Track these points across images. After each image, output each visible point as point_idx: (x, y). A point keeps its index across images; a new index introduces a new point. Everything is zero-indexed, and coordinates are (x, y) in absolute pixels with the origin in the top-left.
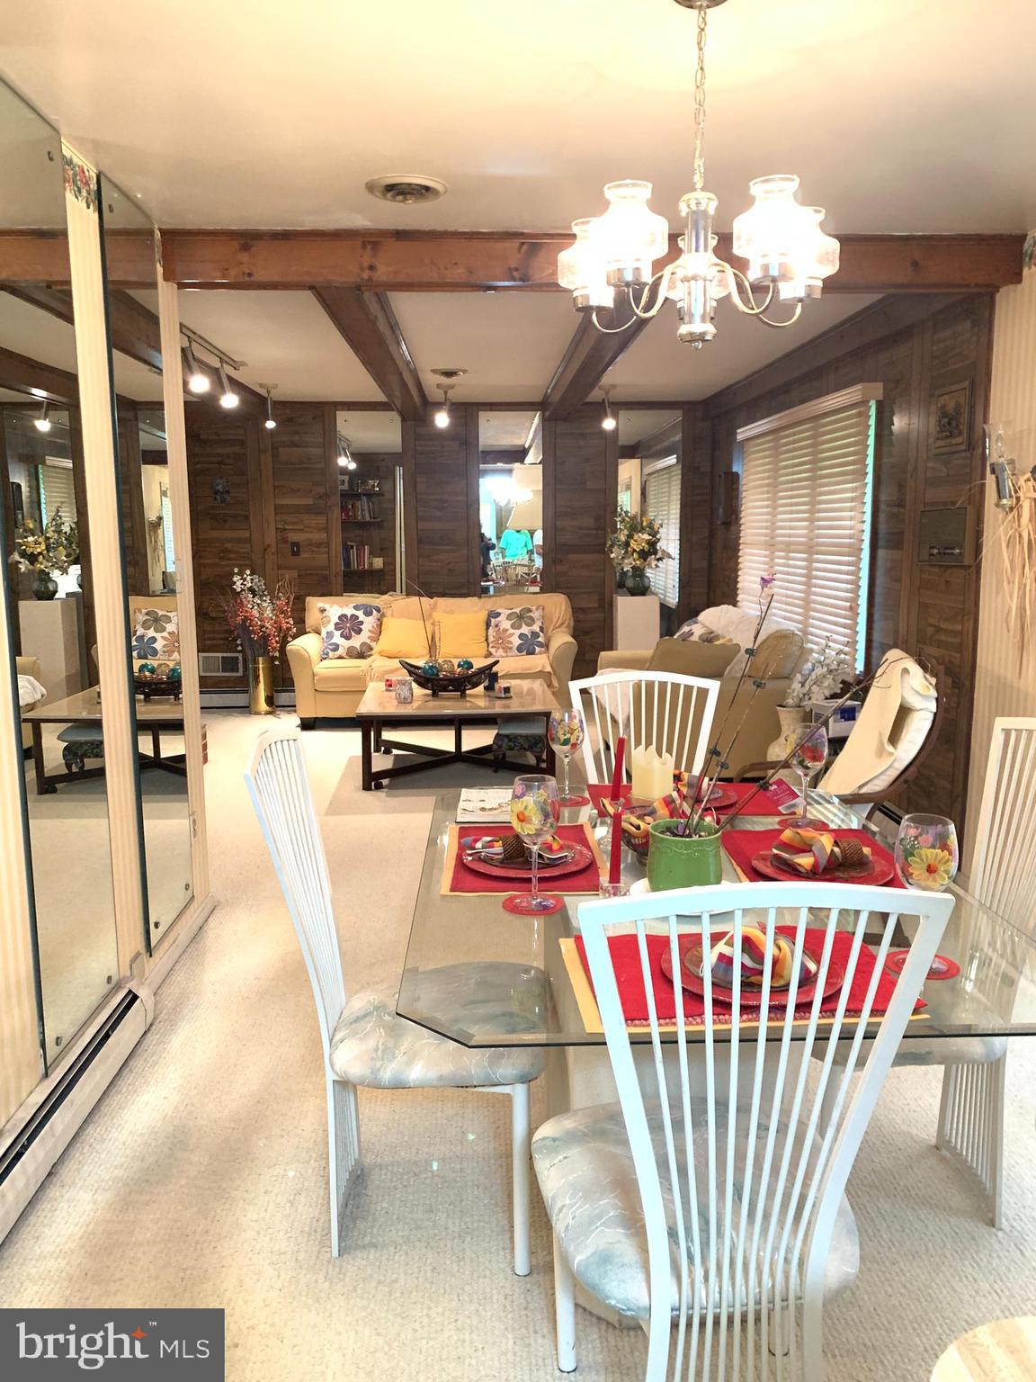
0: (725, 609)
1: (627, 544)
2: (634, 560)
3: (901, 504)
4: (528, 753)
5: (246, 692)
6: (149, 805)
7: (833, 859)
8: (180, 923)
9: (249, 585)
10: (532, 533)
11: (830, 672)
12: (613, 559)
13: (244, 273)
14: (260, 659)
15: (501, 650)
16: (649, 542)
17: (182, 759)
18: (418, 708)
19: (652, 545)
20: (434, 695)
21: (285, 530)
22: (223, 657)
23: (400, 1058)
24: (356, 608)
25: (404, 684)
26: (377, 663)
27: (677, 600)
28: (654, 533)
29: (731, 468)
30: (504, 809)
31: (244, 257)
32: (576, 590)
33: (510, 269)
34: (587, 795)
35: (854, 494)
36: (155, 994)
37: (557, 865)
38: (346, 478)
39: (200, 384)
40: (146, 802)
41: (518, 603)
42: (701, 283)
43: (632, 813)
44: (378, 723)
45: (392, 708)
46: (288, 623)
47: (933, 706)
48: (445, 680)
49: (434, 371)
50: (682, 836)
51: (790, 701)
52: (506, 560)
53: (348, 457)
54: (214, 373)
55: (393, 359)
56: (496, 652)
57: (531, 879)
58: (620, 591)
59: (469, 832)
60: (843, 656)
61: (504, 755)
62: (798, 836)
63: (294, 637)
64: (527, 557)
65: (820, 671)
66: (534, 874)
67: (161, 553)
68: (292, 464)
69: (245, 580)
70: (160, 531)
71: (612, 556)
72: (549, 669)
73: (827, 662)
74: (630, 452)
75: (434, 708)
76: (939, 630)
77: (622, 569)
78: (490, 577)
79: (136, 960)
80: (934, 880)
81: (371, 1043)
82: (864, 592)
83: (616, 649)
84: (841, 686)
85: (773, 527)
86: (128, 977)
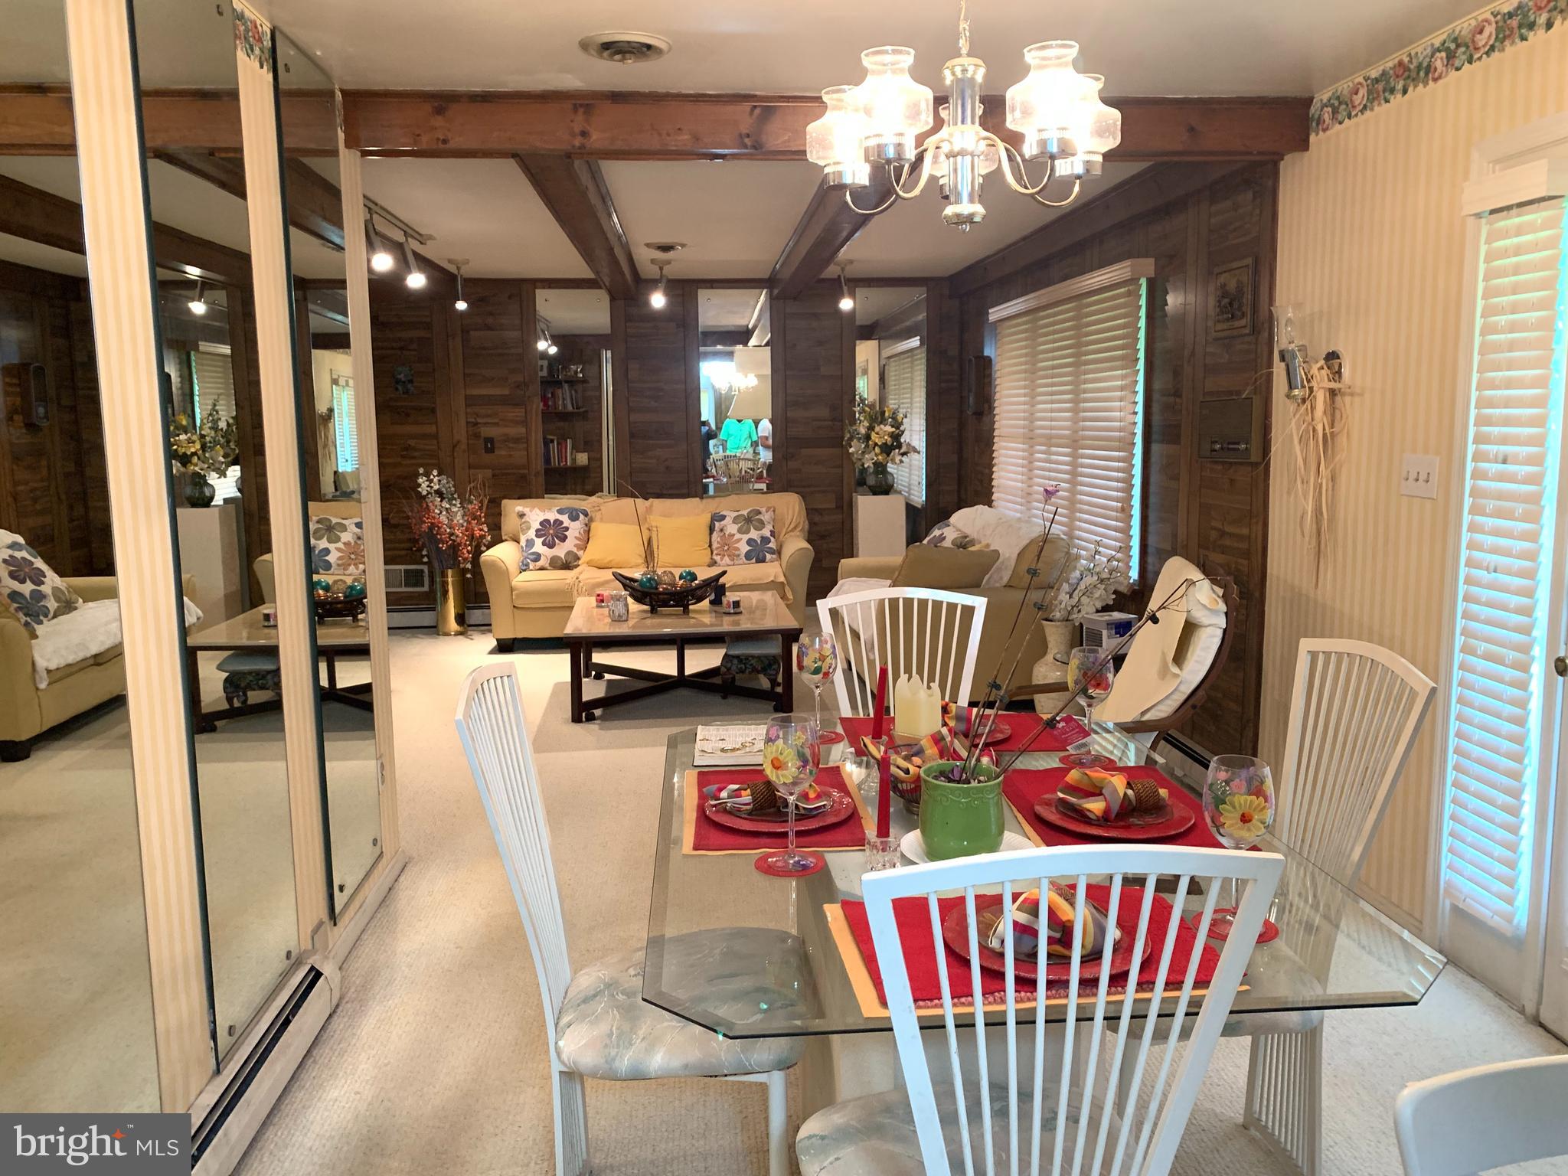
0: (980, 508)
1: (868, 437)
2: (876, 455)
3: (1177, 394)
4: (761, 676)
5: (433, 609)
6: (330, 743)
7: (1127, 803)
8: (366, 885)
9: (436, 487)
10: (757, 423)
11: (1102, 581)
12: (852, 454)
13: (438, 139)
14: (450, 572)
15: (726, 558)
16: (892, 435)
17: (367, 688)
18: (634, 627)
19: (896, 437)
20: (653, 611)
21: (476, 424)
22: (406, 571)
23: (638, 1045)
24: (560, 512)
25: (618, 600)
26: (585, 574)
27: (924, 498)
28: (897, 425)
29: (983, 352)
30: (748, 749)
31: (438, 121)
32: (812, 489)
33: (740, 135)
34: (840, 730)
35: (1124, 382)
36: (340, 969)
37: (814, 816)
38: (545, 363)
39: (383, 262)
40: (328, 740)
41: (746, 504)
42: (968, 158)
43: (897, 753)
44: (587, 644)
45: (603, 627)
46: (481, 530)
47: (1222, 622)
48: (666, 594)
49: (648, 245)
50: (959, 782)
51: (1058, 615)
52: (728, 453)
53: (547, 341)
54: (397, 249)
55: (603, 233)
56: (722, 560)
57: (787, 832)
58: (860, 489)
59: (709, 777)
60: (1115, 563)
61: (733, 679)
62: (1086, 777)
63: (489, 547)
64: (751, 450)
65: (1089, 580)
66: (791, 828)
67: (332, 449)
68: (484, 348)
69: (431, 481)
70: (331, 425)
71: (851, 450)
72: (782, 579)
73: (1097, 569)
74: (868, 332)
75: (653, 626)
76: (1223, 534)
77: (863, 465)
78: (709, 474)
79: (317, 931)
80: (1249, 830)
81: (603, 1028)
82: (1137, 492)
83: (857, 556)
84: (1114, 596)
85: (1031, 418)
86: (310, 951)
